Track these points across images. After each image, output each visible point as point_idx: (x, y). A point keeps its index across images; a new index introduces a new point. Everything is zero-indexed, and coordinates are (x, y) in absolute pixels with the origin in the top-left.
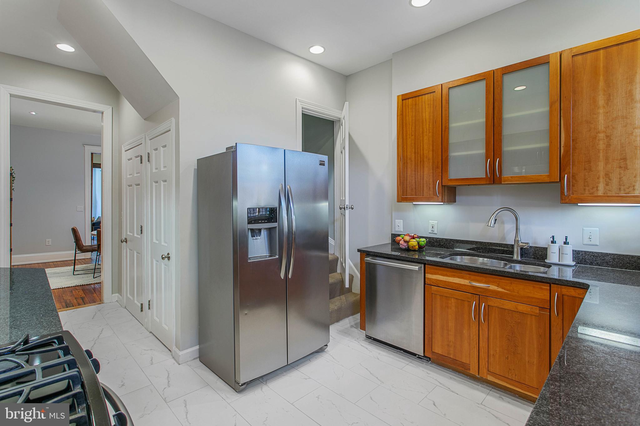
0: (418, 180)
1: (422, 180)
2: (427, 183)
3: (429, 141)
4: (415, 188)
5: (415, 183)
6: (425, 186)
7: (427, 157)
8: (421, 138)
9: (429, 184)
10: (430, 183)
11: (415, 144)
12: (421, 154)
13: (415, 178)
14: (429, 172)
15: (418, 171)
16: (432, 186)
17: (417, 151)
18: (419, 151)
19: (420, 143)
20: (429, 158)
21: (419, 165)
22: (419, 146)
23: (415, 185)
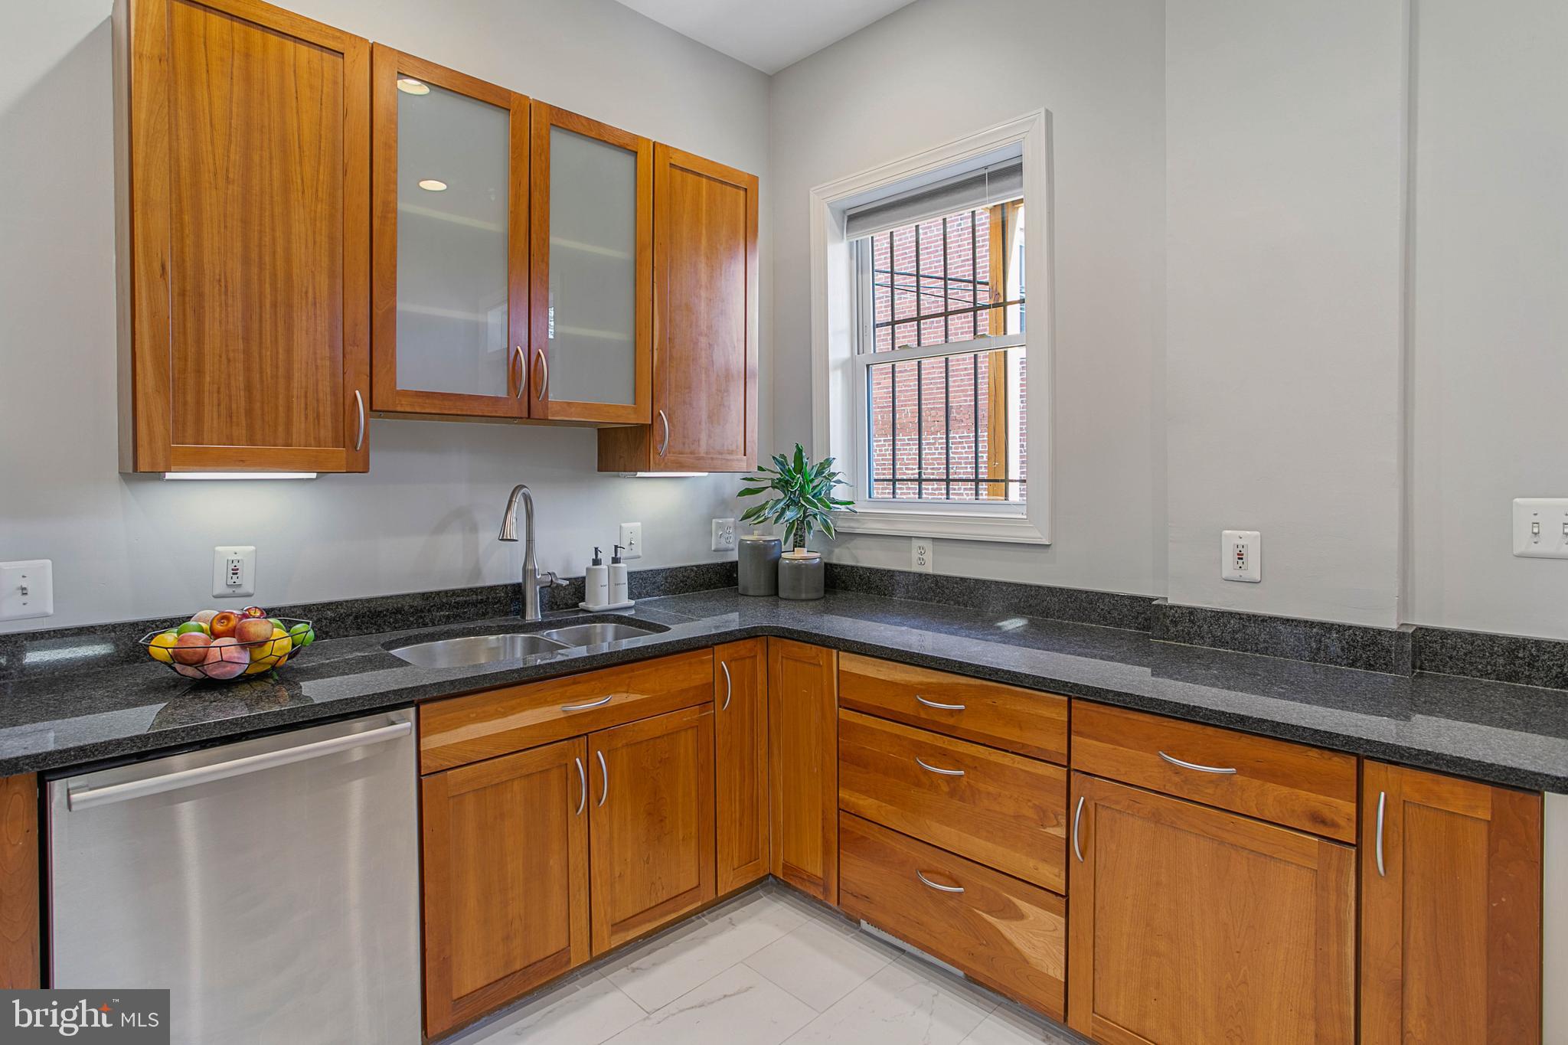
0: (262, 381)
1: (282, 381)
2: (306, 397)
3: (314, 233)
4: (249, 412)
5: (249, 388)
6: (298, 407)
7: (306, 293)
8: (278, 210)
9: (318, 400)
10: (321, 395)
11: (245, 222)
12: (275, 275)
13: (248, 369)
14: (315, 353)
15: (261, 343)
16: (329, 410)
17: (254, 256)
18: (267, 259)
19: (273, 230)
20: (315, 298)
21: (267, 316)
22: (267, 239)
23: (250, 399)
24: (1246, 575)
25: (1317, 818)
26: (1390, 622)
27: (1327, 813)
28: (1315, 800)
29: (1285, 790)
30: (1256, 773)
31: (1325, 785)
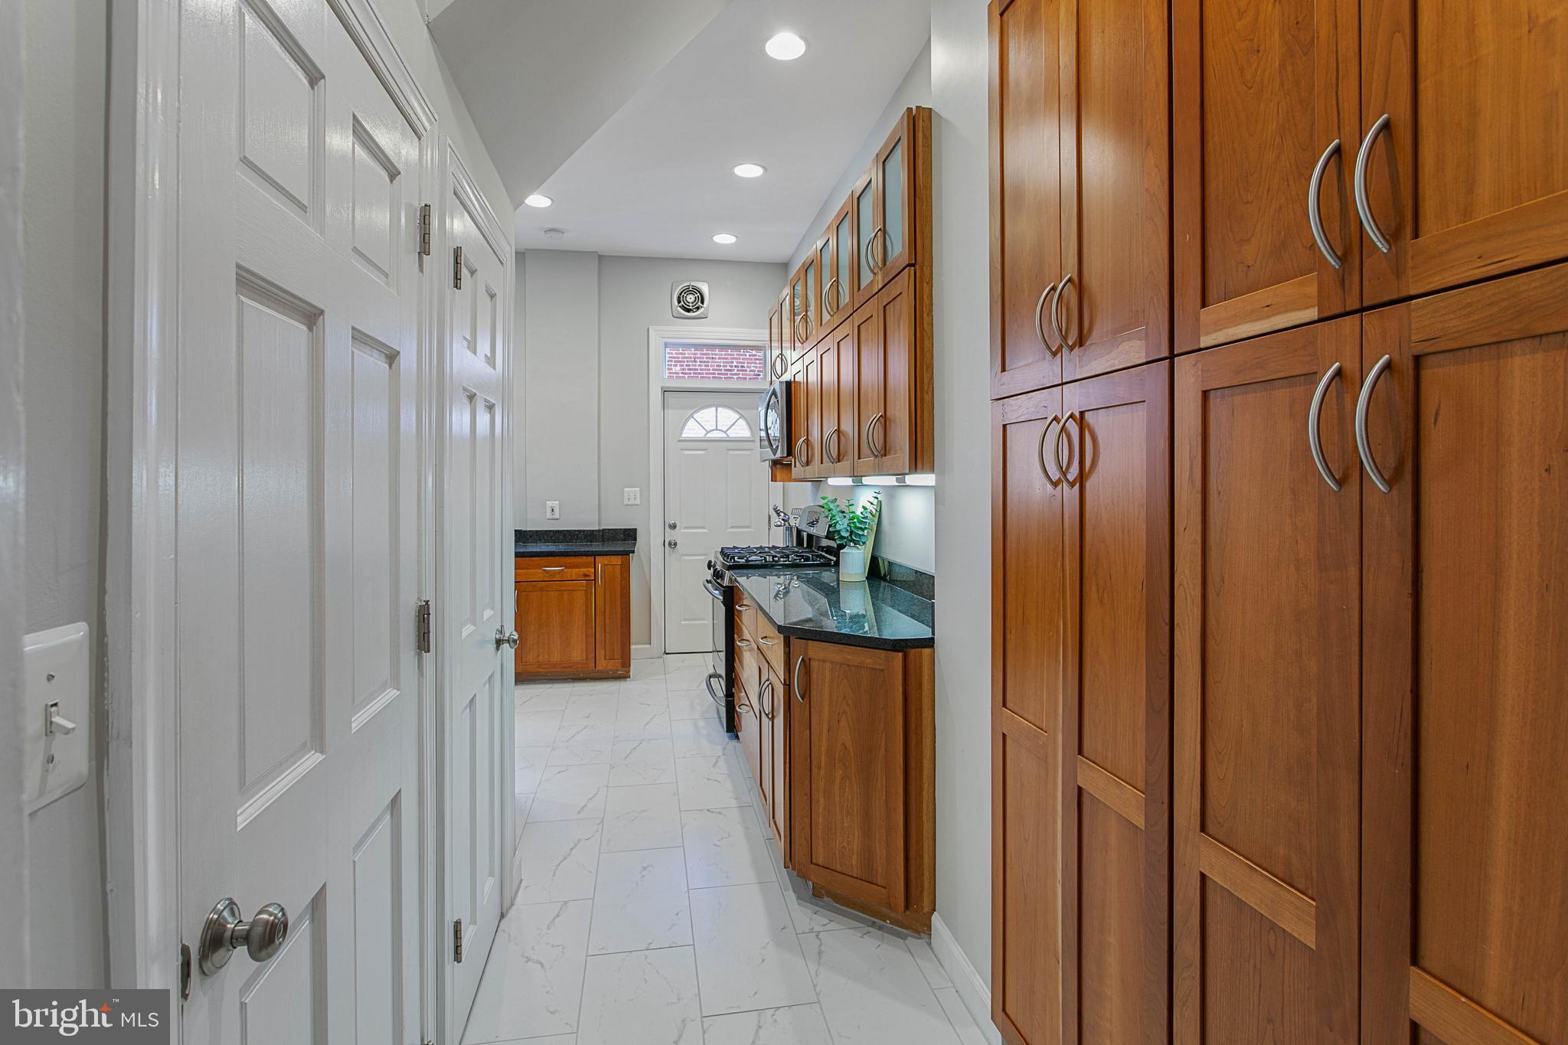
24: (554, 517)
25: (586, 575)
26: (596, 528)
27: (588, 573)
28: (584, 570)
29: (578, 570)
30: (570, 567)
31: (586, 566)
